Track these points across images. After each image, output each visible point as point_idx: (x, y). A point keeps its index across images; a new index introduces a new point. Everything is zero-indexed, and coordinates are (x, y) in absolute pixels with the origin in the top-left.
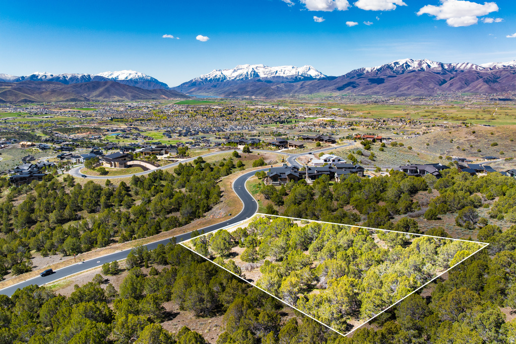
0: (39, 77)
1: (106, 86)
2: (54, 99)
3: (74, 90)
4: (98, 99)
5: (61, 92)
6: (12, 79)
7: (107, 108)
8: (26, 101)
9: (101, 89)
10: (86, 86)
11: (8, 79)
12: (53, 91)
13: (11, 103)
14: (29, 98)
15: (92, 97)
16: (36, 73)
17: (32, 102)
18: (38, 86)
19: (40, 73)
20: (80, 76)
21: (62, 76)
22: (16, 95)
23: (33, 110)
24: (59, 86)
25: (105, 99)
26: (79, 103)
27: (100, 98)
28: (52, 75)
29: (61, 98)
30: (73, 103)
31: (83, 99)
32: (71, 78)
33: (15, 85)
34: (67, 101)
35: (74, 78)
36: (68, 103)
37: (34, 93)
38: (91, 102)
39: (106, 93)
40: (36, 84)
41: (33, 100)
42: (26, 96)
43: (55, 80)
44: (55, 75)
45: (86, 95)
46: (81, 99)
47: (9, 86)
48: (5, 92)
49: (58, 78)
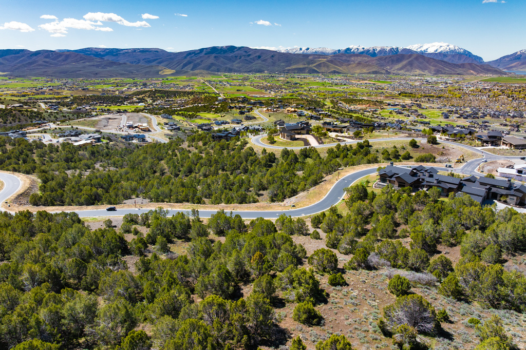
0: (352, 51)
1: (410, 59)
2: (358, 71)
3: (378, 62)
4: (399, 72)
5: (366, 64)
6: (331, 52)
7: (403, 82)
8: (334, 72)
9: (404, 63)
10: (390, 59)
11: (327, 52)
12: (359, 63)
13: (323, 73)
14: (338, 69)
15: (394, 71)
16: (351, 47)
17: (339, 73)
18: (348, 59)
19: (353, 47)
20: (388, 49)
21: (372, 49)
22: (328, 67)
23: (336, 81)
24: (366, 58)
25: (406, 73)
26: (379, 76)
27: (402, 72)
28: (363, 48)
29: (365, 71)
30: (374, 76)
31: (384, 72)
32: (380, 51)
33: (330, 57)
34: (369, 73)
35: (382, 51)
36: (369, 75)
37: (342, 65)
38: (391, 76)
39: (408, 67)
40: (347, 57)
41: (340, 72)
42: (335, 68)
43: (366, 53)
44: (366, 48)
45: (388, 67)
46: (382, 72)
47: (325, 58)
48: (321, 63)
49: (368, 51)
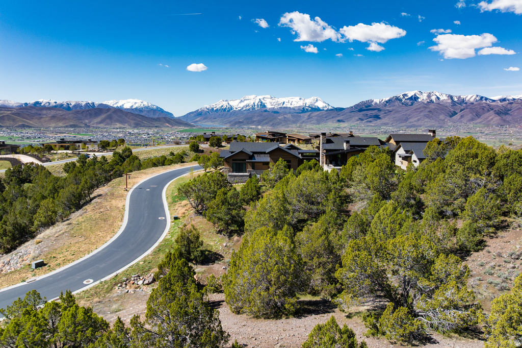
0: (43, 104)
1: (109, 113)
2: (53, 125)
3: (75, 116)
4: (100, 125)
5: (62, 118)
6: (15, 105)
7: (105, 134)
8: (23, 126)
9: (103, 116)
10: (88, 113)
11: (11, 105)
12: (53, 117)
13: (7, 127)
14: (28, 123)
15: (93, 124)
16: (40, 101)
17: (29, 127)
18: (39, 112)
19: (44, 100)
20: (83, 104)
21: (65, 104)
22: (14, 120)
23: (27, 134)
24: (61, 112)
25: (107, 126)
26: (78, 129)
27: (102, 125)
28: (56, 103)
29: (61, 124)
30: (72, 129)
31: (83, 125)
32: (75, 106)
33: (15, 110)
34: (66, 127)
35: (77, 105)
36: (67, 129)
37: (33, 119)
38: (91, 129)
39: (108, 121)
40: (37, 110)
41: (31, 125)
42: (24, 121)
43: (58, 107)
44: (59, 102)
45: (87, 121)
46: (81, 125)
47: (9, 111)
48: (3, 116)
49: (62, 105)
